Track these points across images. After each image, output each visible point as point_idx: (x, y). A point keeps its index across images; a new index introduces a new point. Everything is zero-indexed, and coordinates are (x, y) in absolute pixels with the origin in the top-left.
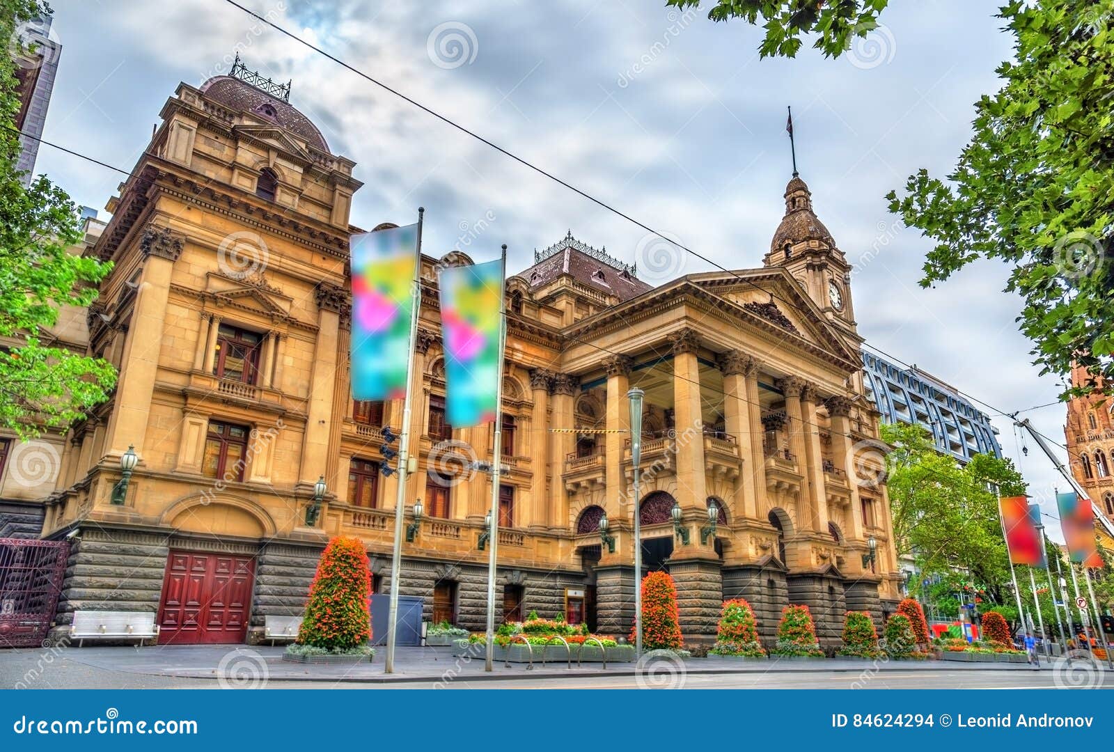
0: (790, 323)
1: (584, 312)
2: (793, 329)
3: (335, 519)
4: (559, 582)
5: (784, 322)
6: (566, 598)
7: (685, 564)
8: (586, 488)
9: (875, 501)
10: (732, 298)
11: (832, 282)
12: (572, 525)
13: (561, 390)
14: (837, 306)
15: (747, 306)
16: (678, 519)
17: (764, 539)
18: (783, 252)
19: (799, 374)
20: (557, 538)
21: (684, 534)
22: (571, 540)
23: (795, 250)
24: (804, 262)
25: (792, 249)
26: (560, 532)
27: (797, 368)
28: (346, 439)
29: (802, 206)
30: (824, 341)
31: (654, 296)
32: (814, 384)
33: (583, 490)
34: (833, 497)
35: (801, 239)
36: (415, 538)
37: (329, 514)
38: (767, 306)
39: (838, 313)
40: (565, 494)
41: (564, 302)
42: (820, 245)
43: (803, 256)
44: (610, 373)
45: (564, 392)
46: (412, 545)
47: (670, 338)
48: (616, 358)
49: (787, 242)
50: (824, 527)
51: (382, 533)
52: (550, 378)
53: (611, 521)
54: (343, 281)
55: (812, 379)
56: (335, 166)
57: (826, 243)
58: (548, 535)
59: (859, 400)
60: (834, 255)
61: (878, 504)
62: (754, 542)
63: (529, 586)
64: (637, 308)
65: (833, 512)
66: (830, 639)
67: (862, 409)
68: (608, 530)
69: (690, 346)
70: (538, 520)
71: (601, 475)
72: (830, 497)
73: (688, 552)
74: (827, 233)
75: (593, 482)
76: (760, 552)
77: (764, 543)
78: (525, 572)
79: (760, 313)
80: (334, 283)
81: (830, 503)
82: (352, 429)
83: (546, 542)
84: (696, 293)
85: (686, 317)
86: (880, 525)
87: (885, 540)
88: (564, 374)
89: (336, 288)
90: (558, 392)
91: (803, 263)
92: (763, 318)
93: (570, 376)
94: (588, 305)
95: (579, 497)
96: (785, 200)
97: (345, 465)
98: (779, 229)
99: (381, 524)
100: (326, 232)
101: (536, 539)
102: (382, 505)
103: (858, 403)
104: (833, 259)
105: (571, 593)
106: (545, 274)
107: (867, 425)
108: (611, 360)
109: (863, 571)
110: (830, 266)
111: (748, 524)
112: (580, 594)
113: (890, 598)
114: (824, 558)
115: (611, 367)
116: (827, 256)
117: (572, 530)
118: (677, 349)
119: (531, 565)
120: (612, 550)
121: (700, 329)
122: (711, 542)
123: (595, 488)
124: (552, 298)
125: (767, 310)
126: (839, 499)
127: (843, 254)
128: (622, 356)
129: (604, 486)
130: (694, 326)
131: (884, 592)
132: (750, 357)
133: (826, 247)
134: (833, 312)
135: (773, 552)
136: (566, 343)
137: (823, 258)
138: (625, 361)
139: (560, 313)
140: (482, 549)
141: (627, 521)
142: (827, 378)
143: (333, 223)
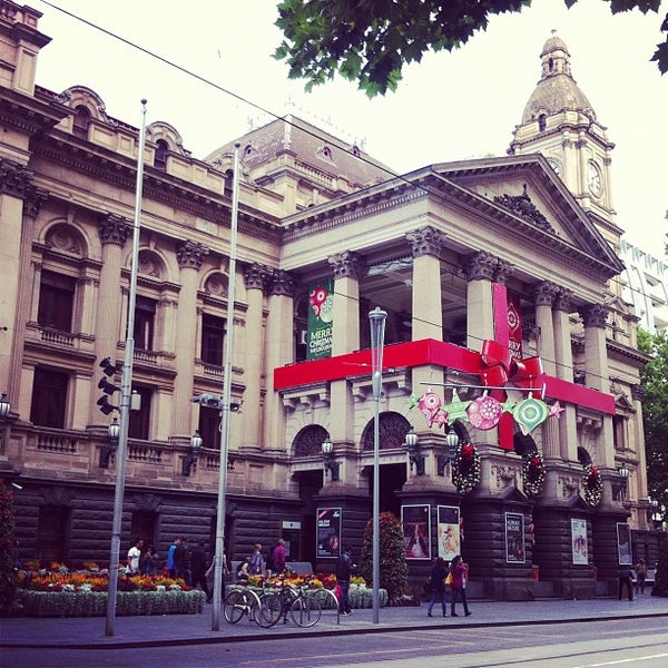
0: (544, 219)
1: (308, 198)
2: (548, 226)
3: (17, 441)
4: (273, 513)
5: (538, 217)
6: (280, 530)
7: (419, 497)
8: (306, 405)
9: (627, 419)
10: (481, 191)
11: (592, 162)
12: (289, 446)
13: (279, 289)
14: (595, 191)
15: (497, 199)
16: (412, 446)
17: (506, 469)
18: (537, 124)
19: (552, 278)
20: (271, 461)
21: (420, 463)
22: (287, 464)
23: (551, 123)
24: (560, 137)
25: (548, 121)
26: (275, 455)
27: (550, 271)
28: (30, 347)
29: (560, 70)
30: (581, 239)
31: (393, 187)
32: (568, 290)
33: (304, 407)
34: (585, 420)
35: (558, 110)
36: (110, 465)
37: (12, 437)
38: (519, 199)
39: (596, 200)
40: (282, 411)
41: (285, 184)
42: (579, 119)
43: (559, 130)
44: (337, 272)
45: (284, 292)
46: (106, 472)
47: (409, 237)
48: (346, 256)
49: (541, 112)
50: (573, 455)
51: (71, 459)
52: (267, 275)
53: (336, 445)
54: (27, 158)
55: (566, 285)
56: (19, 18)
57: (586, 115)
58: (260, 458)
59: (615, 302)
60: (595, 131)
61: (631, 421)
62: (495, 472)
63: (239, 517)
64: (371, 199)
65: (583, 437)
66: (573, 579)
67: (619, 313)
68: (332, 455)
69: (432, 248)
70: (251, 441)
71: (324, 390)
72: (580, 419)
73: (423, 484)
74: (588, 105)
75: (315, 398)
76: (502, 483)
77: (506, 473)
78: (235, 501)
79: (511, 208)
80: (17, 160)
81: (580, 427)
82: (36, 336)
83: (259, 467)
84: (441, 185)
85: (429, 214)
86: (632, 447)
87: (636, 463)
88: (283, 270)
89: (20, 167)
90: (275, 291)
91: (558, 139)
92: (514, 213)
93: (290, 273)
94: (312, 188)
95: (298, 414)
96: (541, 61)
97: (28, 377)
98: (533, 95)
99: (70, 447)
100: (10, 100)
101: (247, 464)
102: (72, 424)
103: (614, 306)
104: (593, 136)
105: (286, 525)
106: (261, 147)
107: (622, 331)
108: (340, 258)
109: (613, 503)
110: (590, 143)
111: (491, 452)
112: (297, 525)
113: (637, 528)
114: (571, 489)
115: (340, 266)
116: (587, 132)
117: (289, 452)
118: (417, 250)
119: (242, 492)
120: (335, 477)
121: (443, 228)
122: (448, 472)
123: (316, 406)
124: (270, 179)
125: (520, 203)
126: (590, 422)
127: (604, 129)
128: (352, 254)
129: (328, 404)
130: (438, 225)
131: (633, 523)
132: (499, 259)
133: (585, 121)
134: (590, 198)
135: (515, 483)
136: (286, 234)
137: (582, 133)
138: (355, 259)
139: (281, 198)
140: (188, 475)
141: (354, 445)
142: (584, 283)
143: (17, 89)
